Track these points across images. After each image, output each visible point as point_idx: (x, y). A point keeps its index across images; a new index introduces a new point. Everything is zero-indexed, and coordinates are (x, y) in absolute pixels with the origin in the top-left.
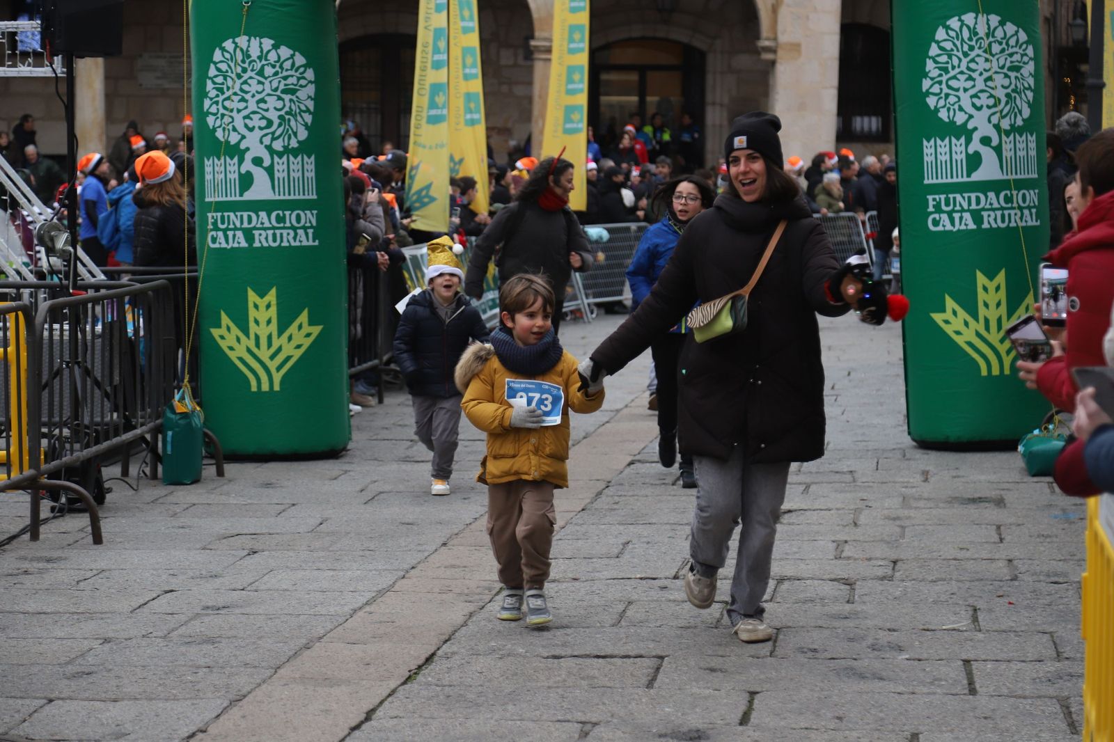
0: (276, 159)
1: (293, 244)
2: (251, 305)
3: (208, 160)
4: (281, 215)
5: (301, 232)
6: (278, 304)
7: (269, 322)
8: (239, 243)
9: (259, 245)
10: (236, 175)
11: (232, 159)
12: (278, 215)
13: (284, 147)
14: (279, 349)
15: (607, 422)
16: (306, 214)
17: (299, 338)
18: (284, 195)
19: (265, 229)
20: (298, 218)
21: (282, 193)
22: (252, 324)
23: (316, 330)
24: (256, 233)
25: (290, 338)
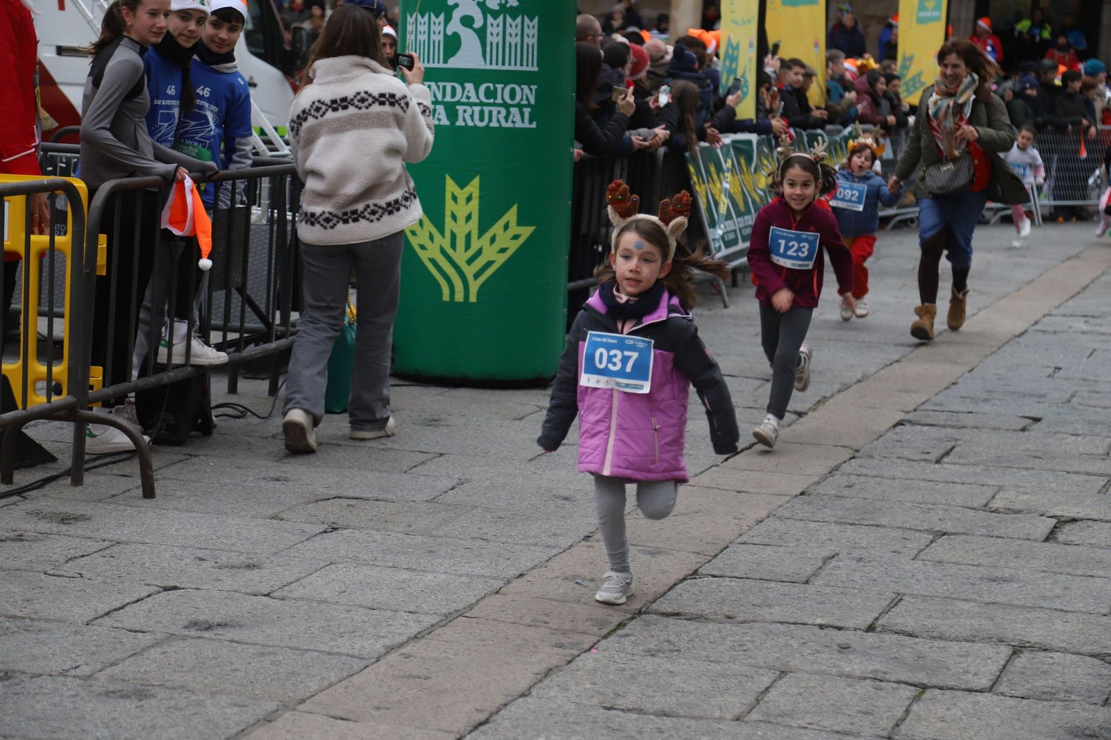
0: (490, 19)
1: (504, 124)
2: (448, 196)
3: (411, 17)
4: (492, 88)
5: (514, 111)
6: (481, 197)
7: (469, 218)
8: (439, 120)
9: (463, 124)
10: (441, 37)
11: (437, 16)
12: (488, 88)
13: (500, 5)
14: (479, 252)
15: (897, 361)
16: (522, 89)
17: (504, 240)
18: (497, 64)
19: (471, 105)
20: (513, 94)
21: (494, 62)
22: (448, 219)
23: (526, 231)
24: (460, 108)
25: (493, 240)
